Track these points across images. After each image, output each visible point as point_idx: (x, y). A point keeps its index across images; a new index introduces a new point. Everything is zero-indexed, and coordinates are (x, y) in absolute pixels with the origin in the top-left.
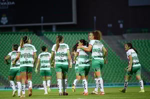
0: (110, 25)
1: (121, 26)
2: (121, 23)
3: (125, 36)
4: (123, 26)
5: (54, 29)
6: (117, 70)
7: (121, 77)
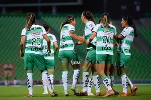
0: (124, 8)
1: (138, 8)
2: (138, 5)
3: (142, 21)
4: (141, 8)
5: (54, 11)
6: (132, 64)
7: (136, 72)
